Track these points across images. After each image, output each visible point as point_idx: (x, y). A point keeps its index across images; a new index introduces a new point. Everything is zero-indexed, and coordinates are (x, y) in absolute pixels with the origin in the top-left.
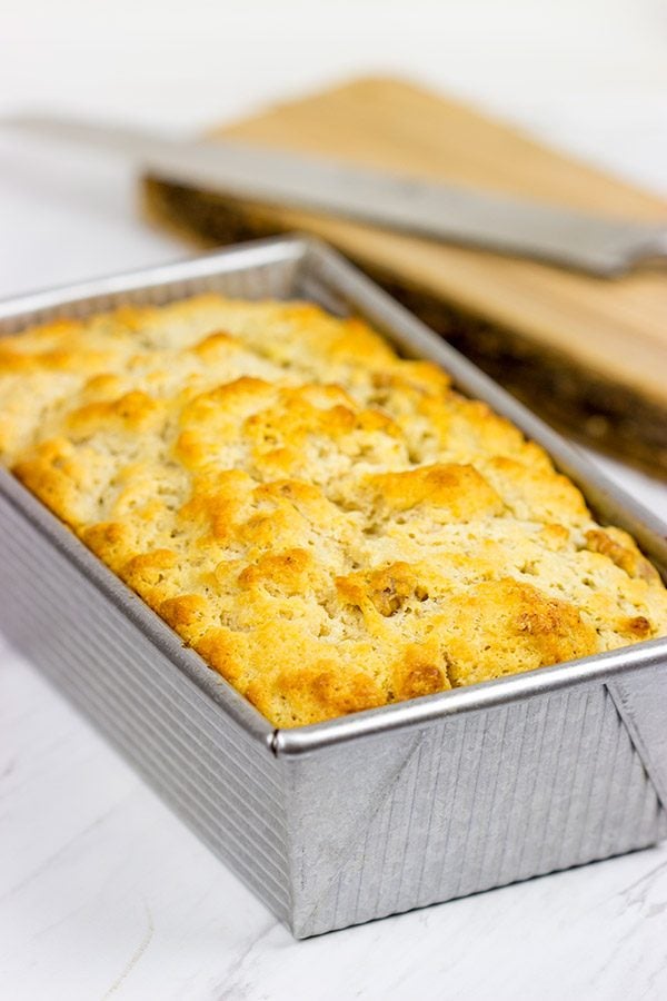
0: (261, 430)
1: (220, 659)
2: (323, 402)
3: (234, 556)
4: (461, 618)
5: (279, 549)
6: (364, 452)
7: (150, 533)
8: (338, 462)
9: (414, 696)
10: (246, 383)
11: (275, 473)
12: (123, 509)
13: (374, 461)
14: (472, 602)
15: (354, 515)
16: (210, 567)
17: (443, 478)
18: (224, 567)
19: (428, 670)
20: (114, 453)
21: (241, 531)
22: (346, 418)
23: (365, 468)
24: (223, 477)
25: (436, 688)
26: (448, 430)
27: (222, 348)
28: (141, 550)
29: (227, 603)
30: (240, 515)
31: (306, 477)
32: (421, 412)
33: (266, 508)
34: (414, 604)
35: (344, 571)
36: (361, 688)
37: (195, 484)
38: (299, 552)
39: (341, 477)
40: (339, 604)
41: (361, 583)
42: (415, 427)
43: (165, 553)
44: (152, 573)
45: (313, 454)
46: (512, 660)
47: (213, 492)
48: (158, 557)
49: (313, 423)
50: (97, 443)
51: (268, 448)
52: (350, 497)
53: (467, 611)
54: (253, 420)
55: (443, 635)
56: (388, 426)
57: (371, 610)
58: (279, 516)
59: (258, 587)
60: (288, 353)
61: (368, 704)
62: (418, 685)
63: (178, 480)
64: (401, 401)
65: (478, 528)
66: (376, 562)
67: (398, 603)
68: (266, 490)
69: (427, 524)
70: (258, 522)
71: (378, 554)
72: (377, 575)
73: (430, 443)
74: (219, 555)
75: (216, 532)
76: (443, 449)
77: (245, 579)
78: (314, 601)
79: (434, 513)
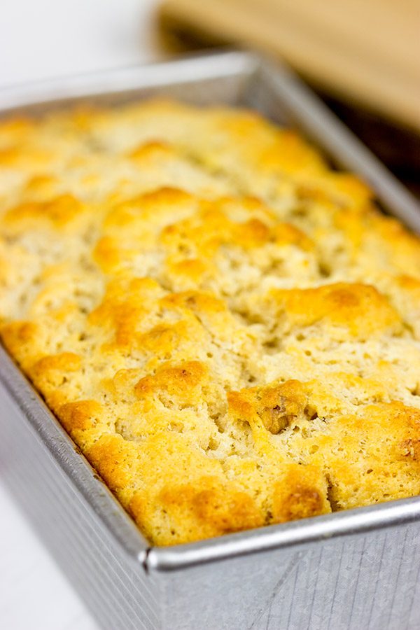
0: (176, 240)
1: (107, 468)
2: (240, 214)
3: (134, 364)
4: (347, 439)
5: (177, 360)
6: (275, 266)
7: (60, 336)
8: (249, 274)
9: (292, 518)
10: (169, 193)
11: (184, 283)
12: (39, 309)
13: (283, 275)
14: (359, 424)
15: (256, 330)
16: (110, 373)
17: (345, 297)
18: (124, 375)
19: (308, 493)
20: (41, 252)
21: (143, 340)
22: (261, 232)
23: (273, 282)
24: (136, 284)
25: (315, 512)
26: (360, 246)
27: (156, 155)
28: (51, 351)
29: (122, 411)
30: (145, 324)
31: (215, 289)
32: (337, 226)
33: (170, 319)
34: (303, 423)
35: (238, 385)
36: (241, 506)
37: (109, 288)
38: (197, 366)
39: (251, 288)
40: (229, 419)
41: (252, 399)
42: (328, 241)
43: (71, 357)
44: (56, 375)
45: (224, 264)
46: (393, 484)
47: (122, 299)
48: (64, 359)
49: (226, 234)
50: (28, 241)
51: (180, 258)
52: (255, 309)
53: (353, 433)
54: (170, 229)
55: (328, 457)
56: (300, 240)
57: (259, 427)
58: (182, 326)
59: (153, 398)
60: (224, 160)
61: (246, 524)
62: (296, 508)
63: (94, 285)
64: (320, 214)
65: (373, 348)
66: (270, 378)
67: (286, 421)
68: (172, 300)
69: (324, 342)
70: (159, 331)
71: (272, 369)
72: (269, 392)
73: (343, 258)
74: (119, 362)
75: (121, 338)
76: (353, 264)
77: (142, 387)
78: (205, 413)
79: (332, 330)
